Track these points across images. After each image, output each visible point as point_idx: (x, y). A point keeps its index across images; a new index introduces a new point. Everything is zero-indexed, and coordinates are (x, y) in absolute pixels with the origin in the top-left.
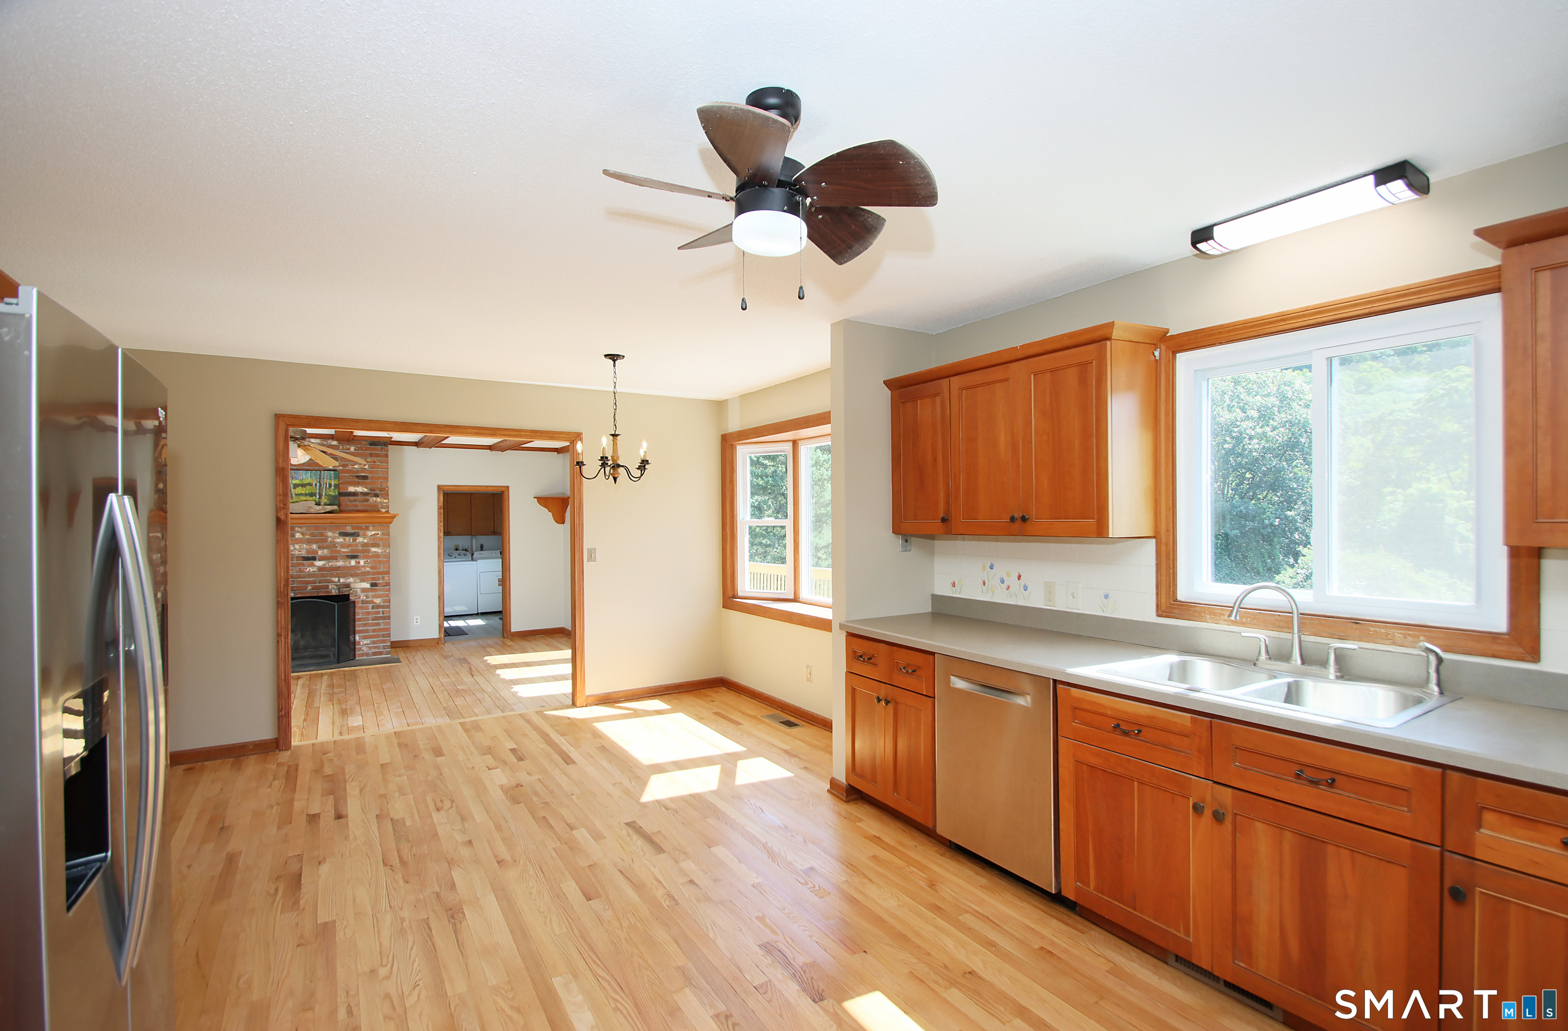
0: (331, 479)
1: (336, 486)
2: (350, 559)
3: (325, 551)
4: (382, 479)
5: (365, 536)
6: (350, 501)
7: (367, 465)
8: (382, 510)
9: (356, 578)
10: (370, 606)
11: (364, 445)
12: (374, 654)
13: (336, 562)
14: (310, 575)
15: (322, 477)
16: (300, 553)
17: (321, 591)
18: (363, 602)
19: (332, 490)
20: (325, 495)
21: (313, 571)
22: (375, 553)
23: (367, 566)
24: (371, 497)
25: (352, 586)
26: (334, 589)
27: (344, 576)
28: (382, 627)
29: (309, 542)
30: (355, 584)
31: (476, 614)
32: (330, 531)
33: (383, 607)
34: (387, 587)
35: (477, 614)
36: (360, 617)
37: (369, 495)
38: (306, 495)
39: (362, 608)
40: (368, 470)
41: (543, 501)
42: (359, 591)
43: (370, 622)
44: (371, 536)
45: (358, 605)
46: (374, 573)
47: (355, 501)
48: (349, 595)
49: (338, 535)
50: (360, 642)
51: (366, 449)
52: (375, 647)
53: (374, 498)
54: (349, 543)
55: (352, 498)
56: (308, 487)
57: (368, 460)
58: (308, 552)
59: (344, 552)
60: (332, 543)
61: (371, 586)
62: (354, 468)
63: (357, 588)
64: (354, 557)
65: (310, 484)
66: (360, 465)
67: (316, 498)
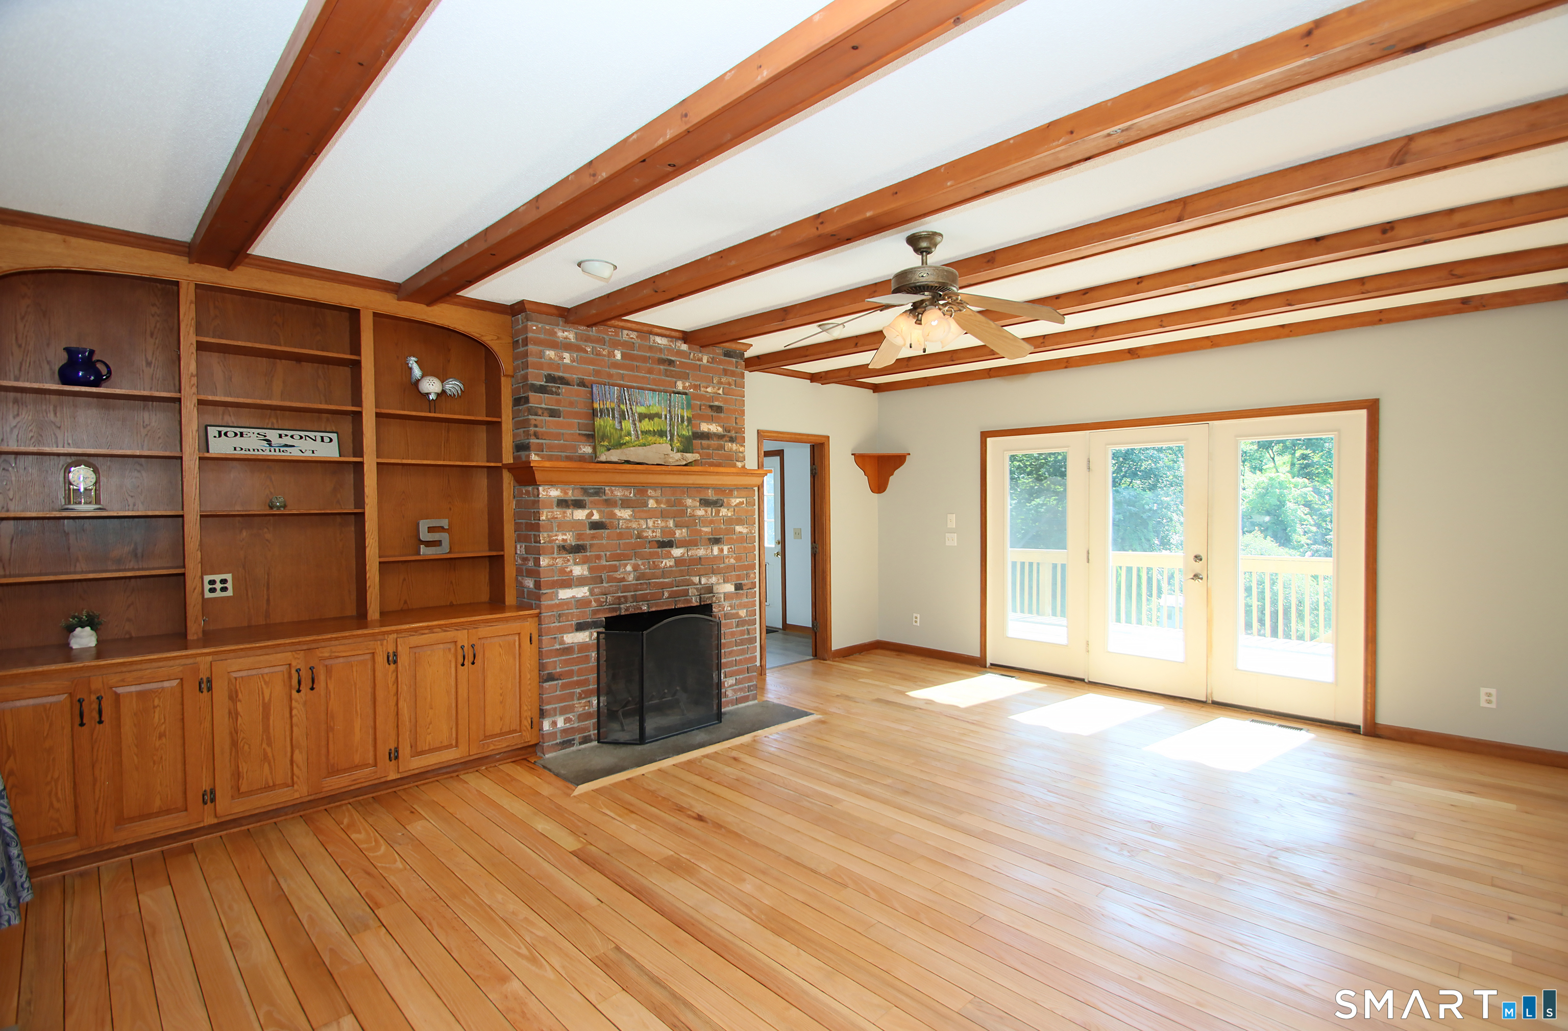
0: (683, 409)
1: (689, 420)
2: (713, 544)
3: (684, 530)
4: (737, 414)
5: (729, 506)
6: (704, 448)
7: (721, 389)
8: (737, 463)
9: (718, 577)
10: (736, 622)
11: (718, 354)
12: (739, 701)
13: (697, 549)
14: (665, 573)
15: (672, 404)
16: (654, 534)
17: (679, 600)
18: (727, 616)
19: (684, 427)
20: (678, 434)
21: (671, 566)
22: (739, 535)
23: (732, 557)
24: (726, 441)
25: (714, 589)
26: (694, 595)
27: (706, 573)
29: (664, 515)
30: (718, 586)
32: (689, 497)
33: (749, 623)
34: (753, 590)
36: (726, 640)
37: (724, 439)
38: (654, 433)
39: (726, 626)
40: (722, 397)
41: (861, 459)
42: (723, 598)
43: (736, 648)
44: (735, 506)
45: (723, 621)
46: (738, 568)
47: (709, 447)
48: (712, 605)
49: (698, 504)
50: (724, 682)
51: (720, 362)
52: (741, 690)
53: (730, 444)
54: (711, 518)
55: (705, 442)
56: (656, 419)
57: (722, 380)
58: (663, 532)
59: (706, 533)
60: (691, 518)
61: (736, 589)
62: (707, 392)
63: (720, 593)
64: (717, 541)
65: (658, 415)
66: (714, 387)
67: (665, 441)
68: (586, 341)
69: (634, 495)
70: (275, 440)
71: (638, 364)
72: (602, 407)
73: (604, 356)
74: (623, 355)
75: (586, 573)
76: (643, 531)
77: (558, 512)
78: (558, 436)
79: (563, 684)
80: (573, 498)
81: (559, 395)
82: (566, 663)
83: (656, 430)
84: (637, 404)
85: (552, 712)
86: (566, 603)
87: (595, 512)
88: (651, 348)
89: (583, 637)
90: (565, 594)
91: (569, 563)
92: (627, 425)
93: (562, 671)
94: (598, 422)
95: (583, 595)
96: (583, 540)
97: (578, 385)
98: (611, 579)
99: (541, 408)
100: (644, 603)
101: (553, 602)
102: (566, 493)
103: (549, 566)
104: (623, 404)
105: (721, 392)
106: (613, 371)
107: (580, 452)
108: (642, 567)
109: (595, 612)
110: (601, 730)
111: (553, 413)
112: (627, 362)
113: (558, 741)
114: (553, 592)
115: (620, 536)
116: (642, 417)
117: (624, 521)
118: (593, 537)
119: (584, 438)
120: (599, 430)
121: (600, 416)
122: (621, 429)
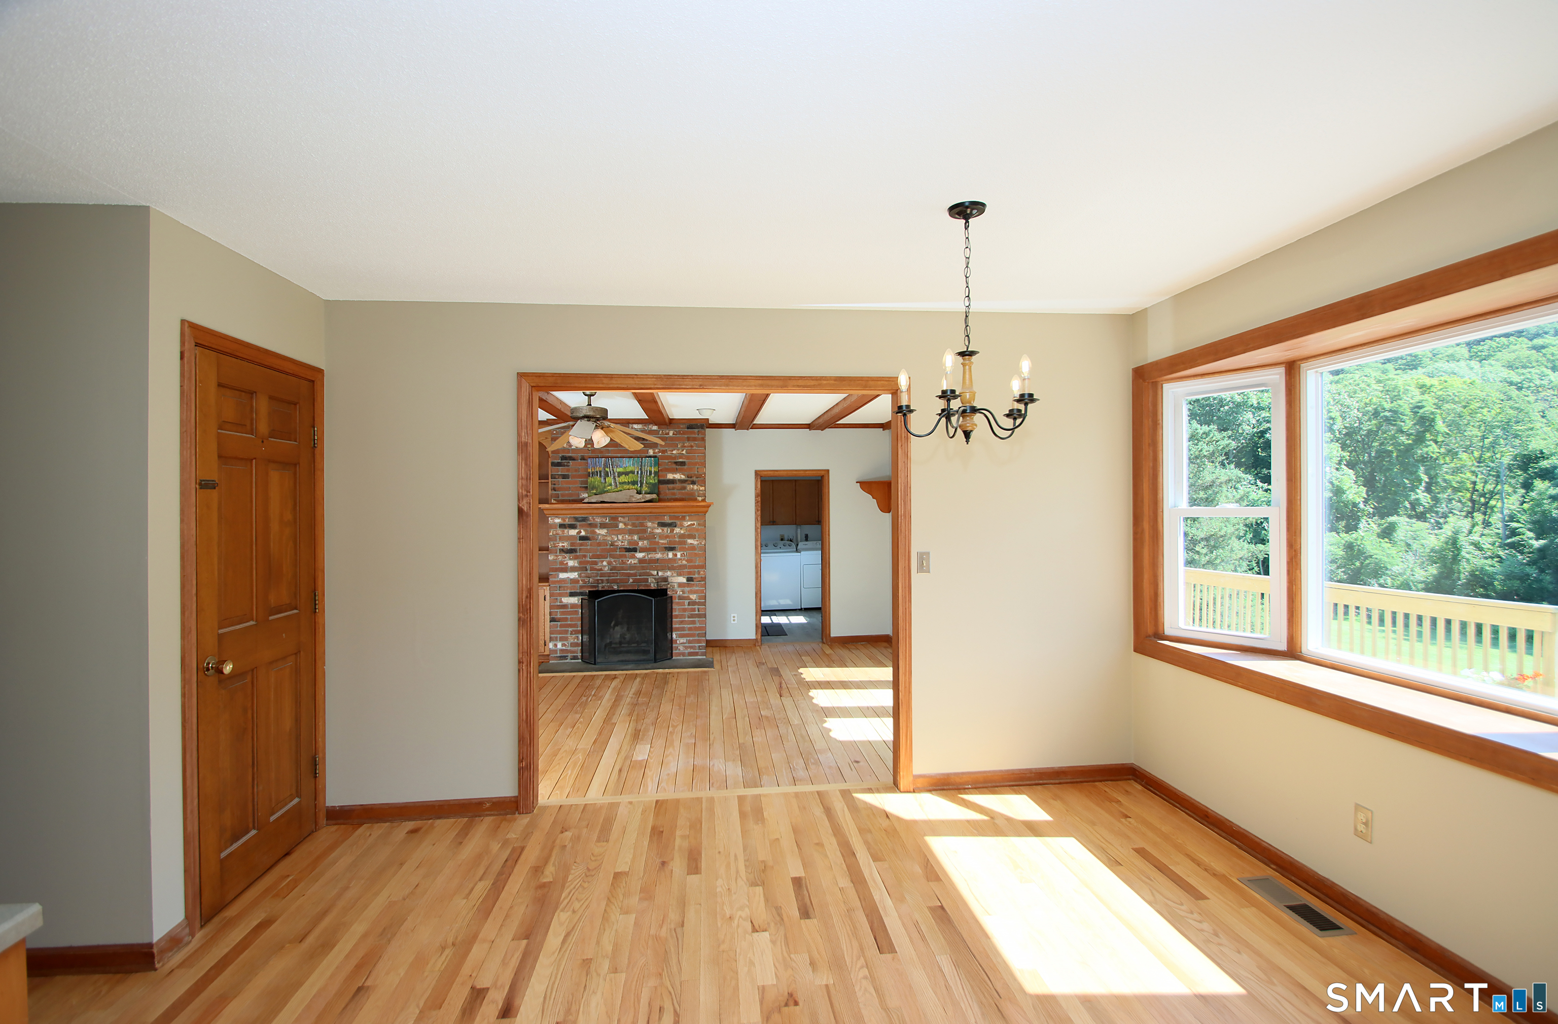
0: (651, 467)
1: (655, 472)
2: (668, 551)
3: (645, 542)
4: (700, 465)
5: (682, 527)
6: (669, 489)
7: (685, 450)
8: (698, 498)
9: (673, 572)
10: (686, 602)
11: (682, 428)
12: (690, 654)
13: (655, 554)
14: (632, 567)
15: (643, 464)
16: (623, 544)
17: (641, 585)
18: (680, 598)
19: (652, 478)
20: (646, 482)
21: (635, 564)
22: (691, 545)
23: (684, 560)
24: (689, 484)
25: (670, 580)
26: (653, 582)
27: (663, 569)
28: (698, 625)
29: (631, 532)
30: (672, 578)
31: (799, 609)
32: (650, 521)
33: (699, 604)
34: (703, 583)
35: (801, 609)
36: (677, 613)
37: (687, 483)
38: (629, 483)
39: (678, 604)
40: (685, 456)
41: (867, 486)
42: (676, 586)
43: (687, 619)
44: (687, 526)
45: (676, 600)
46: (690, 567)
47: (673, 489)
48: (666, 590)
49: (656, 525)
50: (676, 640)
51: (684, 433)
52: (691, 647)
53: (692, 486)
54: (667, 534)
55: (671, 486)
56: (630, 475)
57: (685, 444)
58: (630, 543)
59: (663, 544)
60: (651, 534)
61: (688, 581)
62: (673, 454)
63: (674, 583)
64: (672, 549)
65: (633, 472)
66: (678, 450)
67: (638, 487)
69: (609, 521)
72: (593, 470)
75: (577, 565)
76: (616, 542)
77: (559, 531)
78: (568, 489)
79: (561, 624)
80: (569, 523)
81: (568, 466)
82: (562, 613)
83: (630, 481)
84: (617, 466)
85: (555, 638)
86: (563, 581)
87: (582, 531)
89: (575, 600)
90: (563, 576)
91: (566, 559)
92: (610, 480)
93: (562, 617)
94: (590, 479)
95: (574, 577)
96: (575, 546)
97: (580, 459)
98: (592, 569)
99: (557, 474)
100: (615, 584)
101: (556, 579)
102: (565, 521)
103: (554, 560)
104: (607, 467)
105: (684, 452)
107: (581, 497)
108: (614, 563)
109: (581, 587)
110: (584, 654)
111: (565, 476)
113: (558, 655)
114: (557, 574)
115: (599, 544)
116: (620, 474)
117: (602, 536)
118: (581, 545)
119: (584, 489)
120: (590, 484)
121: (592, 476)
122: (606, 482)
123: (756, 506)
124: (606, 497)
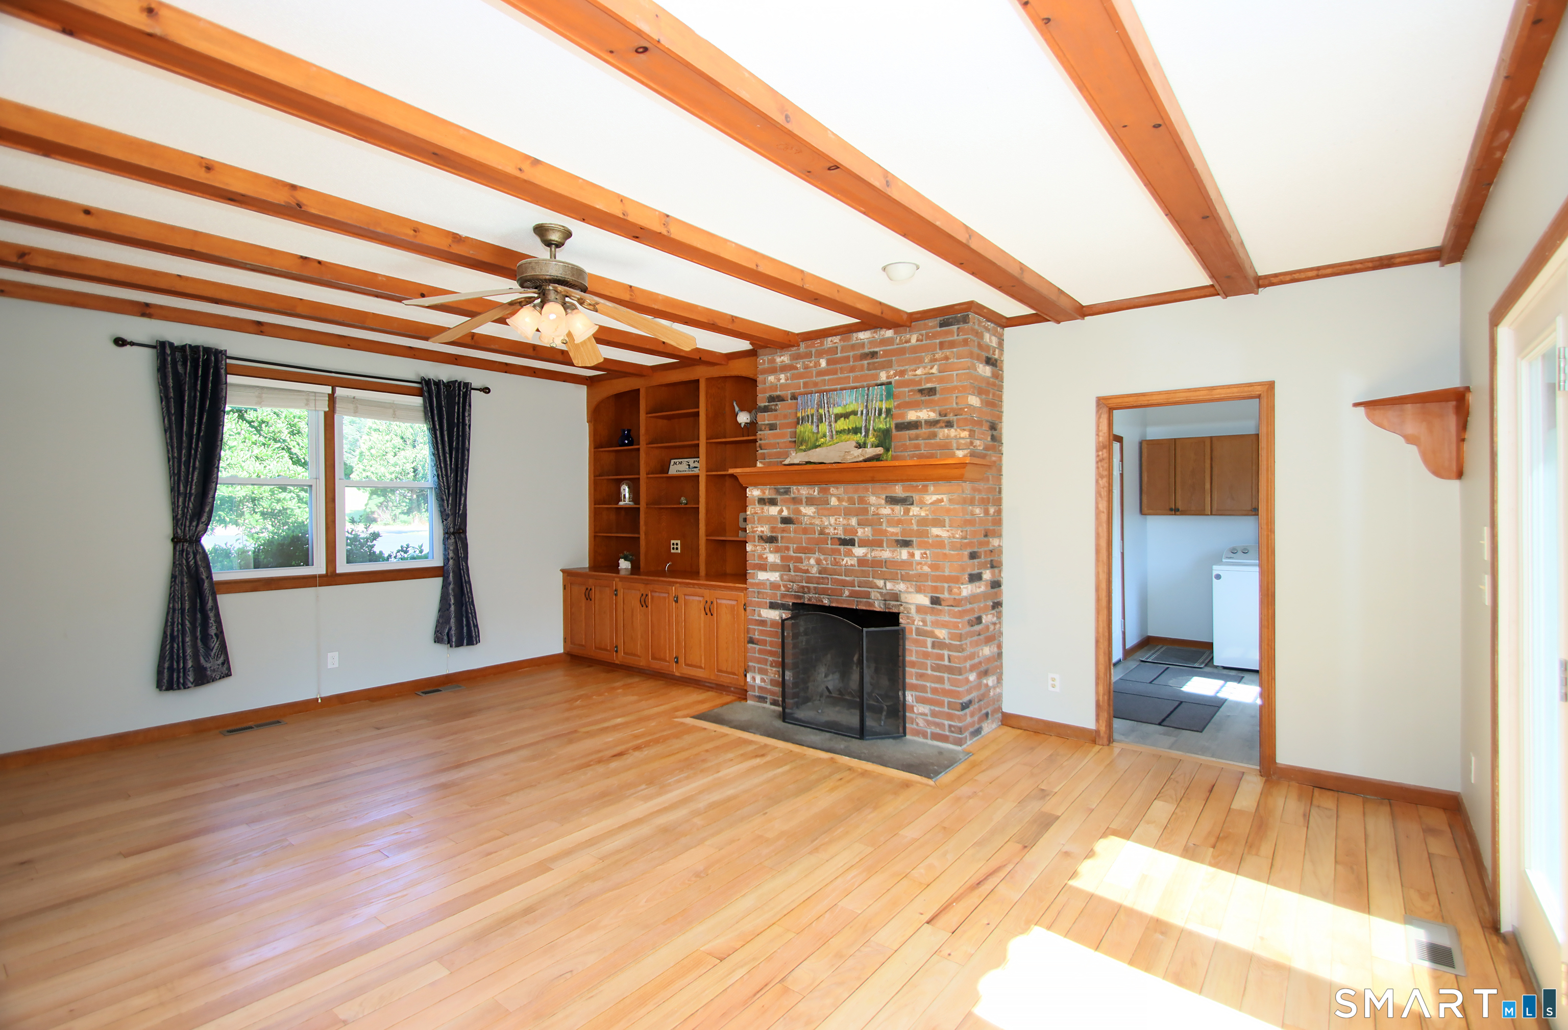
0: (882, 401)
1: (888, 411)
2: (901, 547)
3: (867, 529)
4: (959, 392)
5: (922, 504)
6: (910, 439)
7: (936, 367)
8: (958, 452)
9: (908, 584)
10: (929, 641)
11: (931, 327)
12: (935, 737)
13: (881, 550)
14: (848, 571)
15: (870, 398)
16: (836, 531)
17: (861, 602)
18: (919, 632)
19: (882, 420)
20: (874, 429)
21: (852, 565)
22: (938, 539)
23: (925, 564)
24: (942, 427)
25: (904, 597)
26: (878, 599)
27: (893, 578)
28: (947, 686)
29: (848, 513)
30: (906, 595)
32: (873, 494)
33: (949, 647)
36: (914, 658)
37: (939, 425)
38: (849, 431)
39: (916, 642)
40: (936, 377)
41: (1377, 408)
42: (913, 610)
43: (928, 672)
44: (931, 504)
45: (912, 636)
46: (937, 579)
47: (917, 438)
48: (898, 615)
49: (883, 502)
50: (912, 707)
51: (935, 336)
52: (937, 725)
53: (946, 430)
54: (900, 517)
55: (911, 432)
56: (852, 417)
57: (937, 356)
58: (845, 531)
59: (893, 534)
60: (875, 517)
61: (932, 603)
62: (916, 375)
63: (910, 604)
64: (906, 544)
65: (854, 413)
66: (925, 368)
67: (859, 438)
68: (797, 359)
69: (818, 494)
70: (692, 465)
71: (840, 366)
72: (803, 415)
73: (812, 367)
74: (828, 363)
75: (778, 561)
76: (826, 527)
77: (758, 508)
78: (774, 446)
79: (759, 649)
80: (770, 497)
81: (776, 410)
82: (761, 632)
83: (851, 428)
84: (834, 405)
85: (752, 669)
86: (762, 584)
87: (784, 509)
88: (853, 347)
89: (774, 615)
90: (762, 576)
91: (765, 551)
92: (824, 427)
93: (759, 639)
94: (800, 428)
95: (775, 579)
96: (776, 532)
97: (791, 399)
98: (797, 569)
99: (764, 424)
100: (825, 596)
101: (755, 581)
102: (764, 493)
103: (752, 551)
104: (822, 408)
105: (934, 370)
106: (820, 379)
108: (824, 562)
109: (783, 596)
110: (784, 700)
111: (772, 427)
112: (832, 367)
113: (756, 694)
114: (754, 573)
115: (805, 531)
116: (838, 417)
117: (808, 517)
118: (783, 531)
120: (799, 436)
121: (802, 423)
122: (818, 432)
123: (1098, 468)
124: (815, 455)
